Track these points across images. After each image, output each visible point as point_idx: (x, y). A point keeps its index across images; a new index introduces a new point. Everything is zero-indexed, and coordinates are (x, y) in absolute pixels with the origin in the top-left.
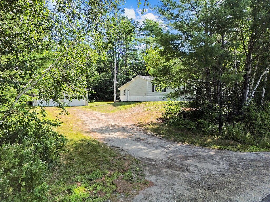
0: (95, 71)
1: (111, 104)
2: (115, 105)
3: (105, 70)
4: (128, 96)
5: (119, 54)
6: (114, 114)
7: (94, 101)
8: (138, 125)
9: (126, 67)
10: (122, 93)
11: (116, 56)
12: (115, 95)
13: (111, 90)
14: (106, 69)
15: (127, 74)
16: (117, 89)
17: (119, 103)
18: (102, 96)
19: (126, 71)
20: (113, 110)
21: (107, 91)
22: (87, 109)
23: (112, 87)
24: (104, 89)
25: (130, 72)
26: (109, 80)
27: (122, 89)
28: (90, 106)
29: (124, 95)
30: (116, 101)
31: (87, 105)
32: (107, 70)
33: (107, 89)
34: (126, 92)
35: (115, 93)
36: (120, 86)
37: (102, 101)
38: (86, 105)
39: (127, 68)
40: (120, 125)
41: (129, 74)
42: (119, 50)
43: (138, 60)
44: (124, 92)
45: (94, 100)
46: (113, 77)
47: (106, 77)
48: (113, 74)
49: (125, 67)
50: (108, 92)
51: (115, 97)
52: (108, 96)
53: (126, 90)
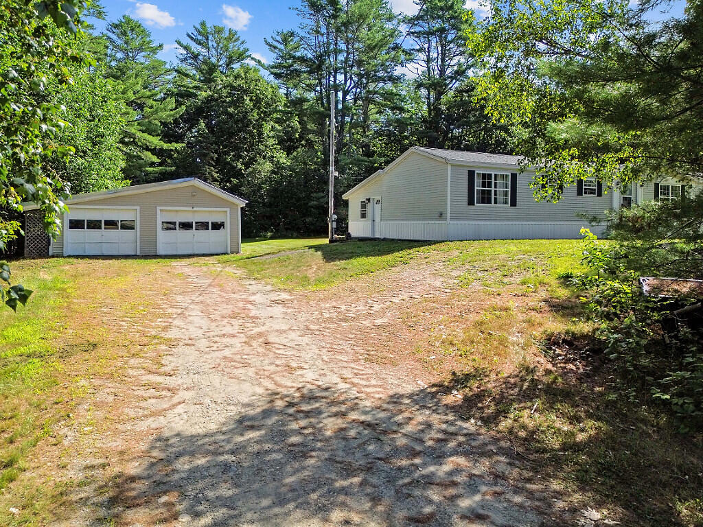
0: (275, 146)
1: (317, 248)
2: (330, 255)
3: (303, 142)
4: (378, 219)
5: (345, 93)
6: (325, 300)
7: (269, 234)
8: (456, 397)
9: (367, 133)
10: (354, 210)
11: (336, 96)
12: (332, 216)
13: (321, 200)
14: (307, 140)
15: (369, 154)
16: (337, 197)
17: (344, 247)
18: (295, 220)
19: (366, 146)
20: (321, 274)
21: (309, 204)
22: (230, 270)
23: (323, 191)
24: (299, 199)
25: (377, 145)
26: (315, 170)
27: (354, 197)
28: (247, 254)
29: (363, 216)
30: (336, 236)
31: (238, 253)
32: (310, 144)
33: (309, 198)
34: (369, 207)
35: (331, 210)
36: (349, 187)
37: (295, 234)
38: (232, 253)
39: (368, 136)
40: (354, 393)
41: (374, 152)
42: (346, 81)
43: (402, 110)
44: (364, 205)
45: (272, 231)
46: (326, 163)
47: (305, 163)
48: (326, 153)
49: (364, 132)
50: (312, 207)
51: (332, 225)
52: (311, 219)
53: (369, 200)
